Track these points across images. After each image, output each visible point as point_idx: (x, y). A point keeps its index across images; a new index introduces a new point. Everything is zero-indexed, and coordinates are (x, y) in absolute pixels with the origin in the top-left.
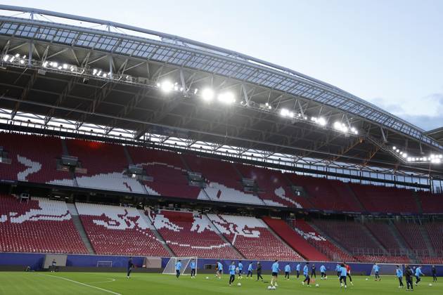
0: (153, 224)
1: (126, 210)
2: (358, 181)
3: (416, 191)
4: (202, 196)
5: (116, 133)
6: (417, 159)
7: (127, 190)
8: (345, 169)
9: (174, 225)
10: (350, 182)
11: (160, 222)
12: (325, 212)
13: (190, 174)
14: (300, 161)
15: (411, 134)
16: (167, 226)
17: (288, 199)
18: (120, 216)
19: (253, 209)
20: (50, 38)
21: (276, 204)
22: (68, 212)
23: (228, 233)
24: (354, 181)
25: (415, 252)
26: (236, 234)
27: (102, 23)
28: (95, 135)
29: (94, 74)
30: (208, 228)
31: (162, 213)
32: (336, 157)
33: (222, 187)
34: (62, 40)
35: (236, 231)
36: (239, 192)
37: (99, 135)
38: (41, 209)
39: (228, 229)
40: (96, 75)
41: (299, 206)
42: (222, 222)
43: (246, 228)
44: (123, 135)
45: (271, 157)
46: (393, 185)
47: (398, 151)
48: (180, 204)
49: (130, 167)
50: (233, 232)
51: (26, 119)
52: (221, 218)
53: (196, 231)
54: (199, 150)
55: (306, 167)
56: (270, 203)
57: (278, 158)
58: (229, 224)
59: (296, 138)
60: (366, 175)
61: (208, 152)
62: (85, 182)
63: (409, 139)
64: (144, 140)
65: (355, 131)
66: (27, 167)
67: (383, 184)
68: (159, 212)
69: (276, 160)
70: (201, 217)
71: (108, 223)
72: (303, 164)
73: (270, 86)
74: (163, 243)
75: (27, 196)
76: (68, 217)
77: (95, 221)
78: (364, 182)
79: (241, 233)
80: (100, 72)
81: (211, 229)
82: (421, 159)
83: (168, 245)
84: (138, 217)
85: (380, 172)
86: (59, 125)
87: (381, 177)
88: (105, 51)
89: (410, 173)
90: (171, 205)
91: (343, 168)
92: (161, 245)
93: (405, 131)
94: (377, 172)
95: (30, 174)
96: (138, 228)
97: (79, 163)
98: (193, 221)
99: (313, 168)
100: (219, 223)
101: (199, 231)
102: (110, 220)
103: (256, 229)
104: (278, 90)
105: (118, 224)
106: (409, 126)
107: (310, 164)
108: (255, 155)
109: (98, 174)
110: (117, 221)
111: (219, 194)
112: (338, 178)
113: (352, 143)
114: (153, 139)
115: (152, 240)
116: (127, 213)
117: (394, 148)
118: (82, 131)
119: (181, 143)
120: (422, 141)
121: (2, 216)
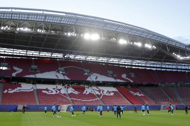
0: (67, 92)
1: (57, 86)
2: (160, 69)
3: (187, 72)
4: (89, 79)
5: (55, 55)
6: (185, 58)
7: (57, 78)
8: (154, 64)
9: (76, 92)
10: (156, 70)
11: (71, 90)
12: (144, 83)
13: (85, 70)
14: (134, 62)
15: (181, 47)
16: (73, 92)
17: (127, 79)
18: (54, 89)
19: (111, 83)
20: (17, 18)
21: (122, 81)
22: (32, 88)
23: (99, 94)
24: (158, 69)
25: (184, 99)
26: (103, 94)
27: (40, 10)
28: (47, 57)
29: (38, 31)
30: (91, 92)
31: (72, 87)
32: (149, 59)
33: (98, 75)
34: (23, 19)
35: (103, 93)
36: (105, 76)
37: (48, 57)
38: (21, 87)
39: (100, 92)
40: (39, 32)
41: (132, 81)
42: (98, 89)
43: (108, 92)
44: (58, 56)
45: (121, 61)
46: (176, 70)
47: (175, 55)
48: (79, 83)
49: (59, 69)
50: (102, 93)
51: (19, 52)
52: (97, 88)
53: (85, 94)
54: (90, 60)
55: (137, 64)
56: (119, 81)
57: (124, 61)
58: (100, 90)
59: (130, 52)
60: (164, 66)
61: (94, 61)
62: (39, 76)
63: (180, 49)
64: (67, 58)
65: (154, 47)
66: (17, 71)
67: (172, 70)
68: (71, 86)
69: (123, 62)
70: (88, 88)
71: (48, 92)
72: (135, 63)
73: (113, 30)
74: (70, 99)
75: (16, 82)
76: (32, 90)
77: (42, 91)
78: (163, 70)
79: (105, 94)
80: (41, 30)
81: (92, 93)
82: (186, 58)
83: (72, 100)
84: (61, 89)
85: (170, 65)
86: (32, 53)
87: (170, 67)
88: (41, 21)
89: (184, 64)
90: (75, 83)
91: (153, 64)
92: (68, 100)
93: (178, 46)
94: (169, 65)
95: (17, 74)
96: (60, 93)
97: (38, 68)
98: (85, 89)
99: (140, 65)
100: (96, 90)
101: (87, 94)
102: (49, 90)
103: (113, 92)
104: (117, 32)
105: (52, 92)
106: (179, 43)
107: (139, 63)
108: (114, 61)
109: (45, 72)
110: (52, 91)
111: (96, 78)
112: (151, 68)
113: (155, 52)
114: (70, 57)
115: (65, 98)
116: (57, 87)
117: (174, 53)
118: (41, 55)
119: (83, 58)
120: (186, 49)
121: (6, 90)
